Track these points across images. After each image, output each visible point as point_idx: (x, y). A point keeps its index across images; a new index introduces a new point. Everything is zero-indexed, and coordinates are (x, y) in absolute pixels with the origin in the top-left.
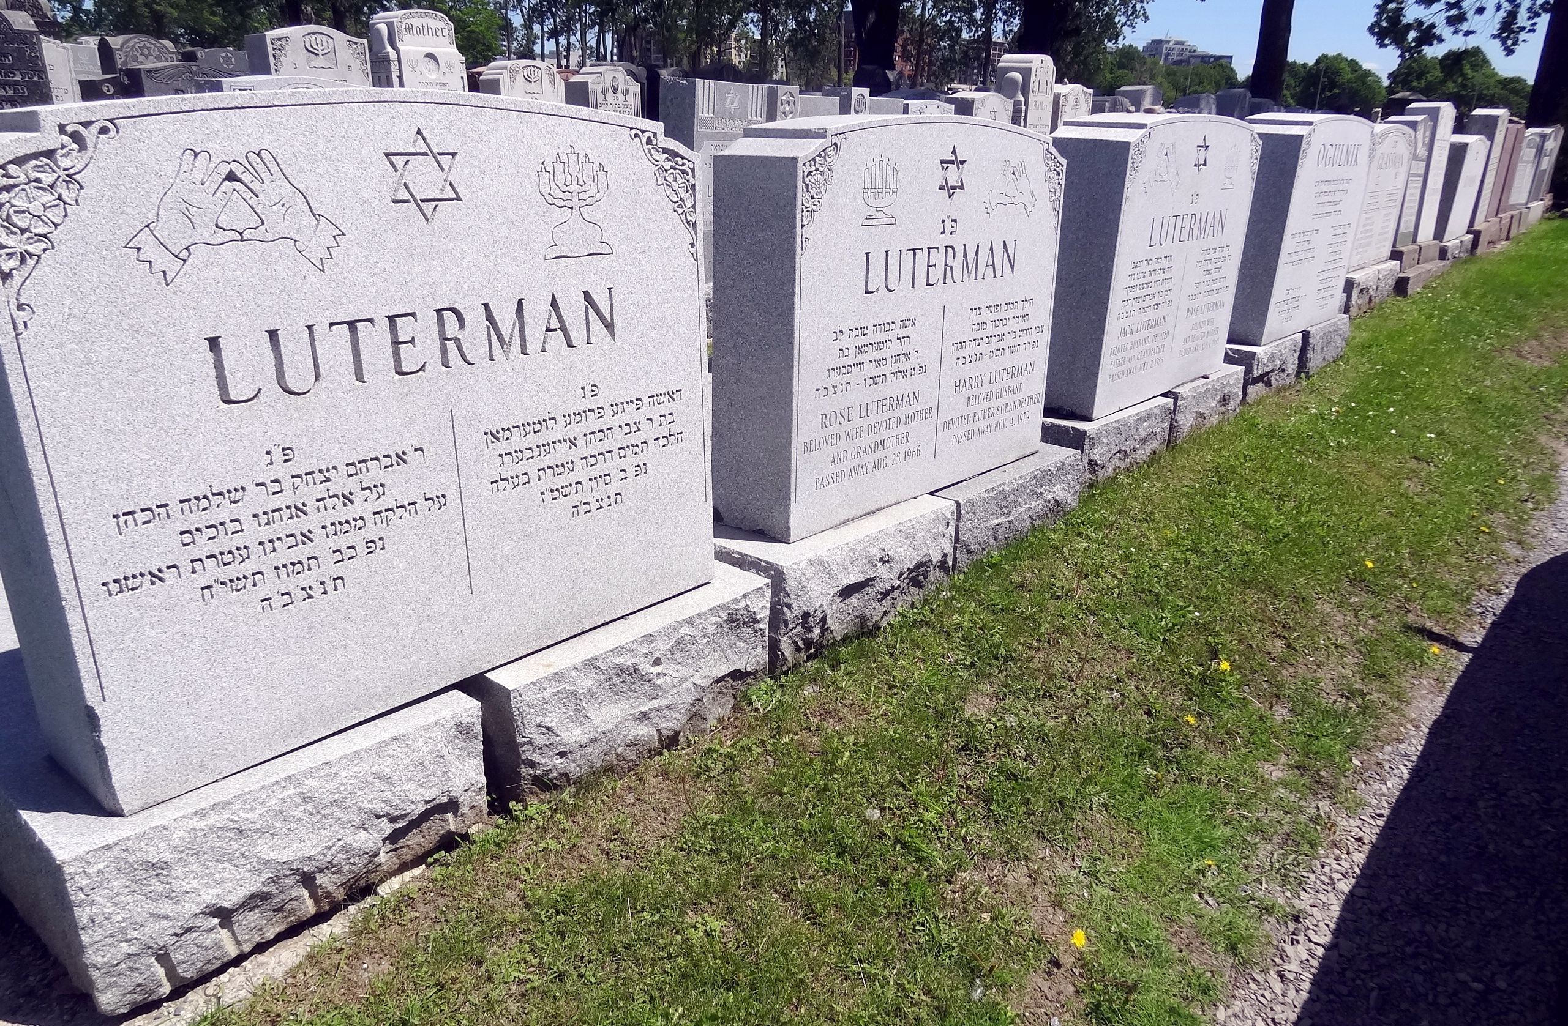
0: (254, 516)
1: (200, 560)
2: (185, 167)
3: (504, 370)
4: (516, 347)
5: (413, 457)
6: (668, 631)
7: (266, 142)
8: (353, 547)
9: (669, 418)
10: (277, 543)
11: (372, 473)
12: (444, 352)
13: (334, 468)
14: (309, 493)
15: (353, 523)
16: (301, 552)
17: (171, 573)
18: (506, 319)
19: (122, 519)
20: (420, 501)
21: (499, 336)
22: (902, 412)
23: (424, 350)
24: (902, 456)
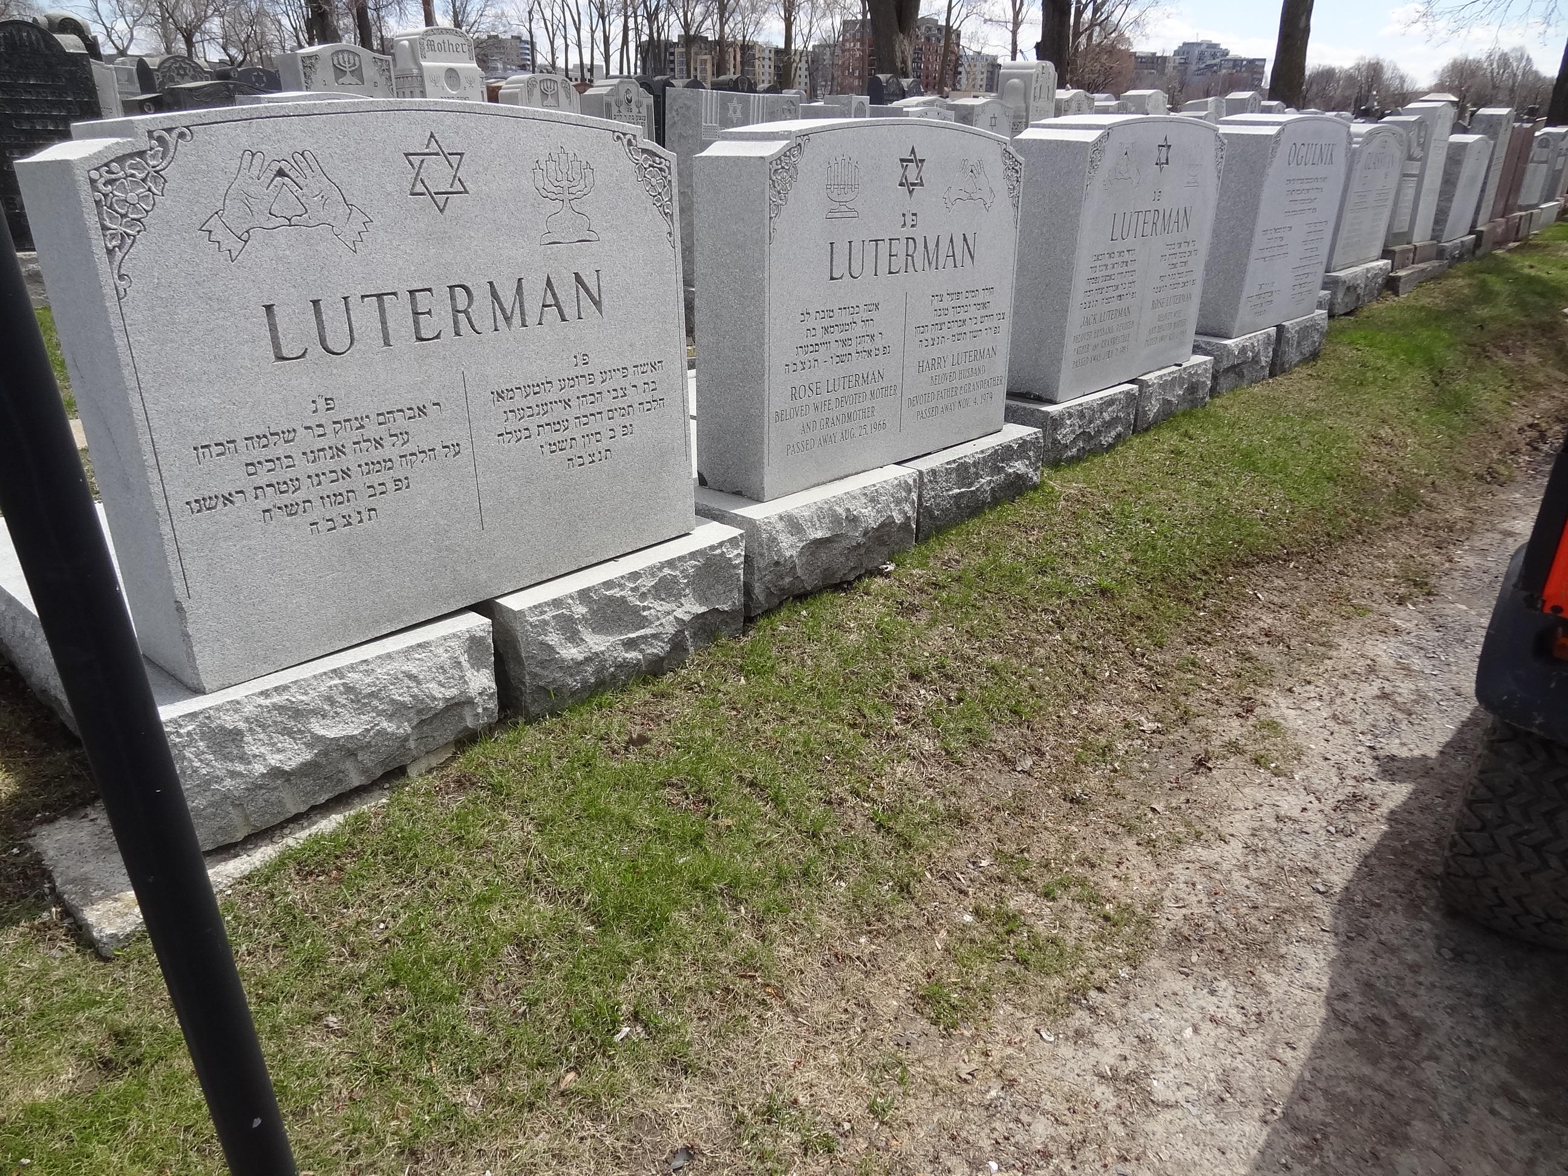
0: (304, 454)
1: (261, 488)
2: (245, 164)
3: (507, 339)
4: (516, 320)
5: (431, 410)
6: (652, 571)
7: (308, 144)
8: (383, 484)
9: (652, 386)
10: (322, 477)
11: (398, 422)
12: (456, 323)
13: (367, 417)
14: (348, 436)
15: (383, 464)
16: (341, 486)
17: (237, 498)
18: (508, 297)
19: (201, 450)
20: (439, 448)
21: (503, 310)
22: (868, 388)
23: (440, 320)
24: (868, 428)
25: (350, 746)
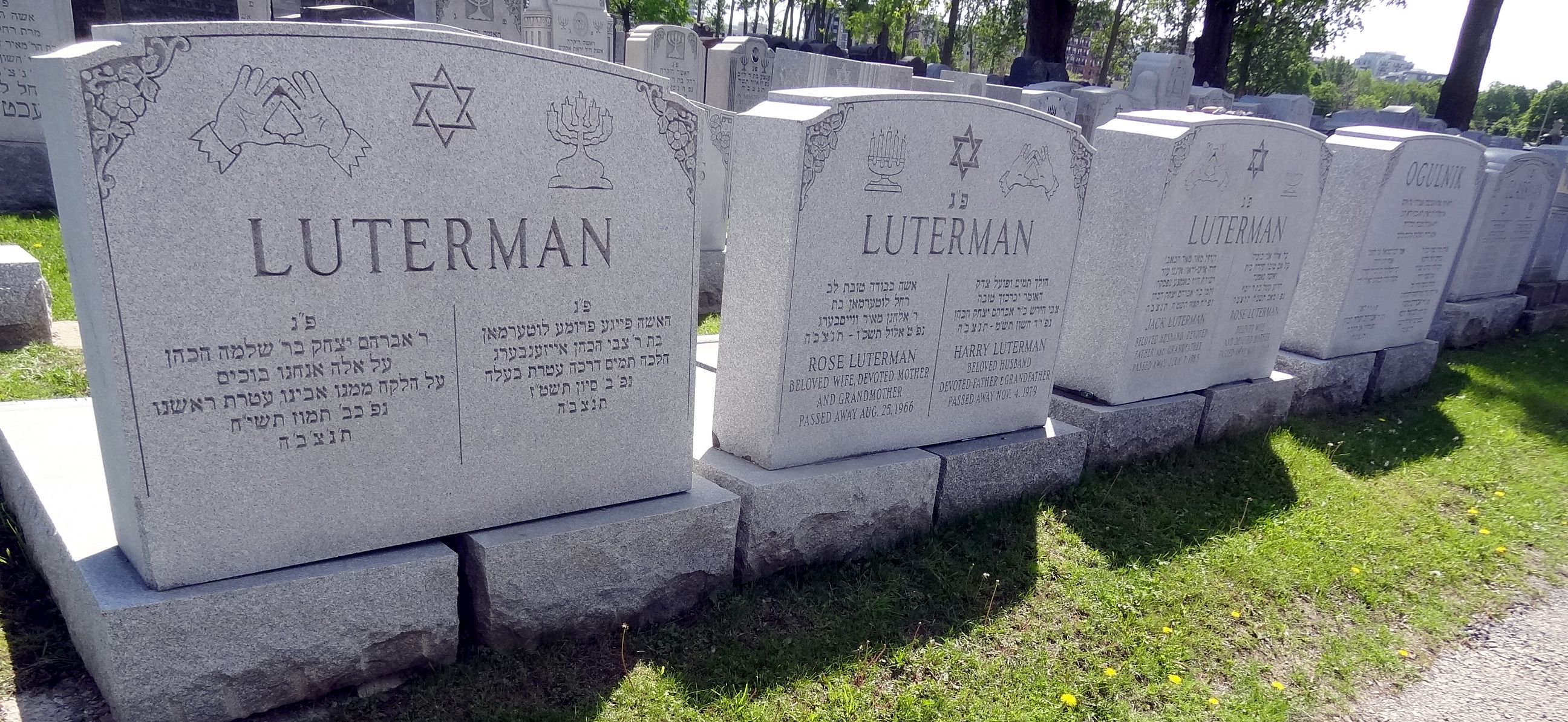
0: (279, 368)
1: (232, 397)
2: (243, 79)
3: (503, 278)
4: (516, 261)
5: (417, 340)
7: (310, 65)
8: (360, 407)
10: (296, 394)
11: (381, 348)
12: (451, 257)
13: (349, 340)
14: (327, 357)
15: (362, 388)
16: (316, 405)
17: (207, 406)
18: (508, 237)
19: (172, 354)
20: (421, 378)
21: (502, 249)
22: (896, 368)
23: (434, 251)
24: (893, 408)
25: (297, 659)
